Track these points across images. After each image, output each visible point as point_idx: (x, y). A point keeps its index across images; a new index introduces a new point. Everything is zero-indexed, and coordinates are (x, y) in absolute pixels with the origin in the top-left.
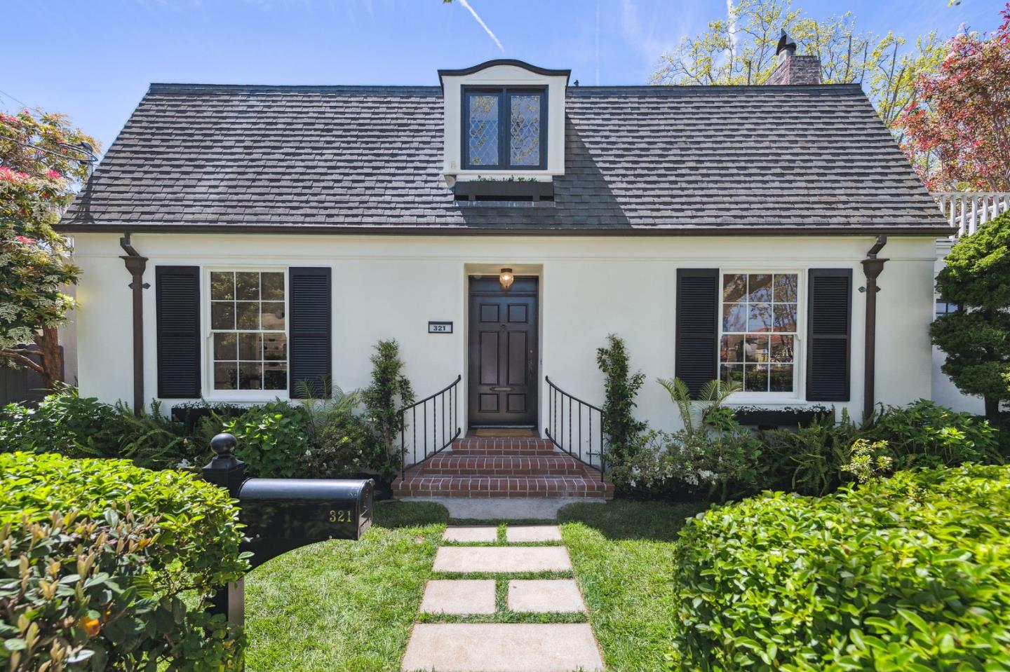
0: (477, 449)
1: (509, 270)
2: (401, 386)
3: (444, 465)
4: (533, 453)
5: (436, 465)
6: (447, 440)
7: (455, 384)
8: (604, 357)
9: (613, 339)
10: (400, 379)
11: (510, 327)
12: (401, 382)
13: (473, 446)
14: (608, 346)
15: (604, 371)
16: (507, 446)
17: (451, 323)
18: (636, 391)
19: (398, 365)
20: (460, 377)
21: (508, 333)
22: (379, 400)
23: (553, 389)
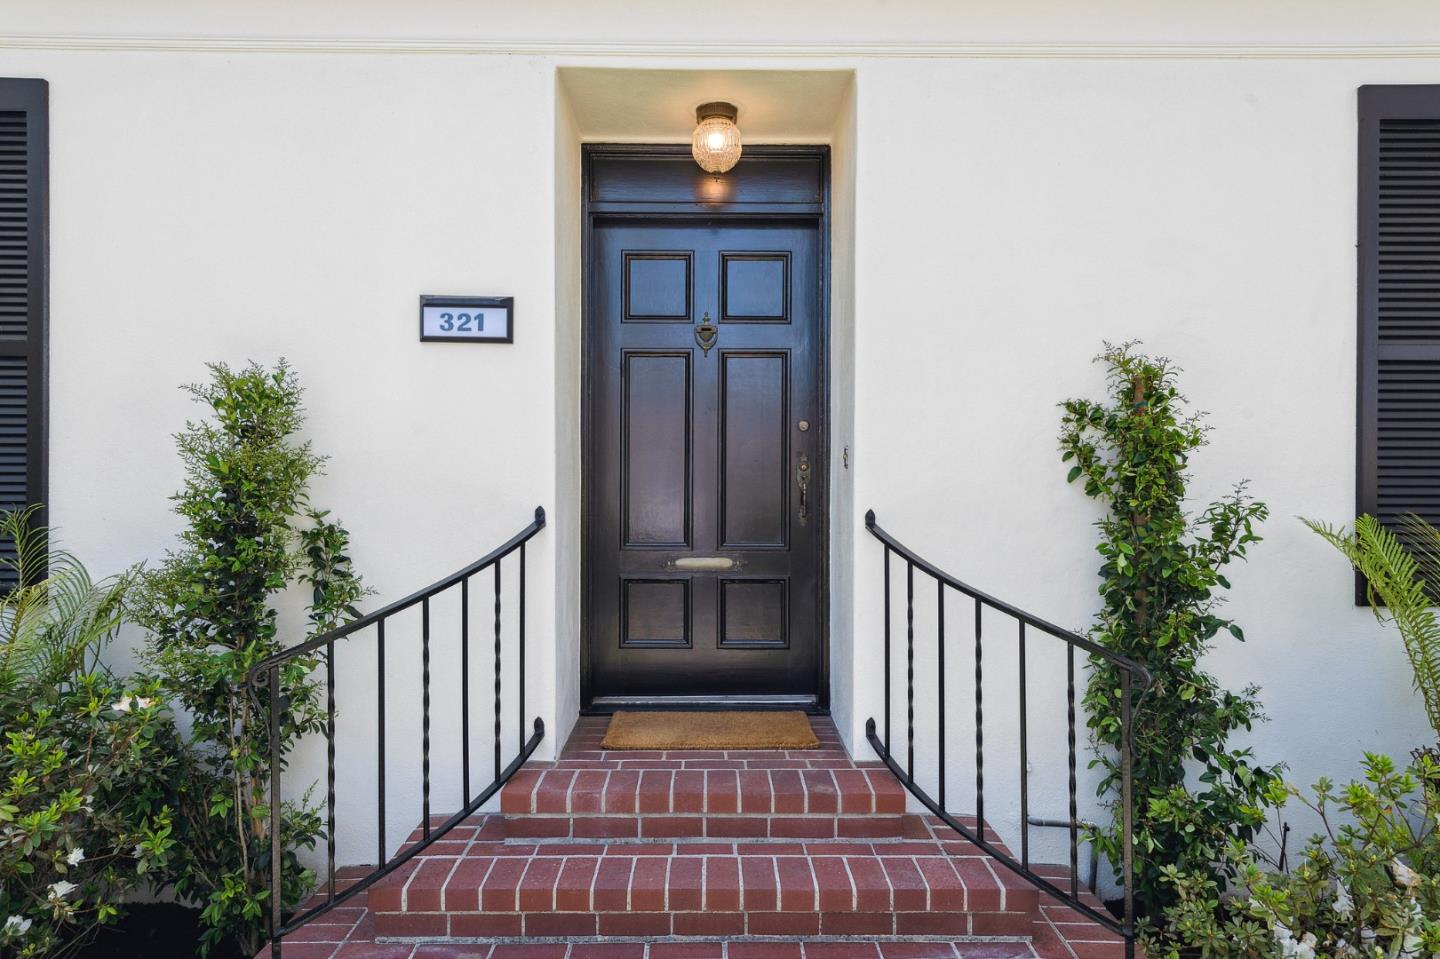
0: (603, 812)
1: (727, 111)
2: (314, 553)
3: (459, 898)
4: (824, 829)
5: (423, 897)
6: (481, 778)
7: (520, 543)
8: (1091, 435)
9: (1124, 364)
10: (310, 525)
11: (730, 336)
12: (311, 536)
13: (585, 802)
14: (1104, 394)
15: (1093, 490)
16: (722, 802)
17: (507, 303)
18: (1223, 570)
19: (296, 469)
20: (540, 514)
21: (723, 358)
22: (217, 610)
23: (899, 565)
